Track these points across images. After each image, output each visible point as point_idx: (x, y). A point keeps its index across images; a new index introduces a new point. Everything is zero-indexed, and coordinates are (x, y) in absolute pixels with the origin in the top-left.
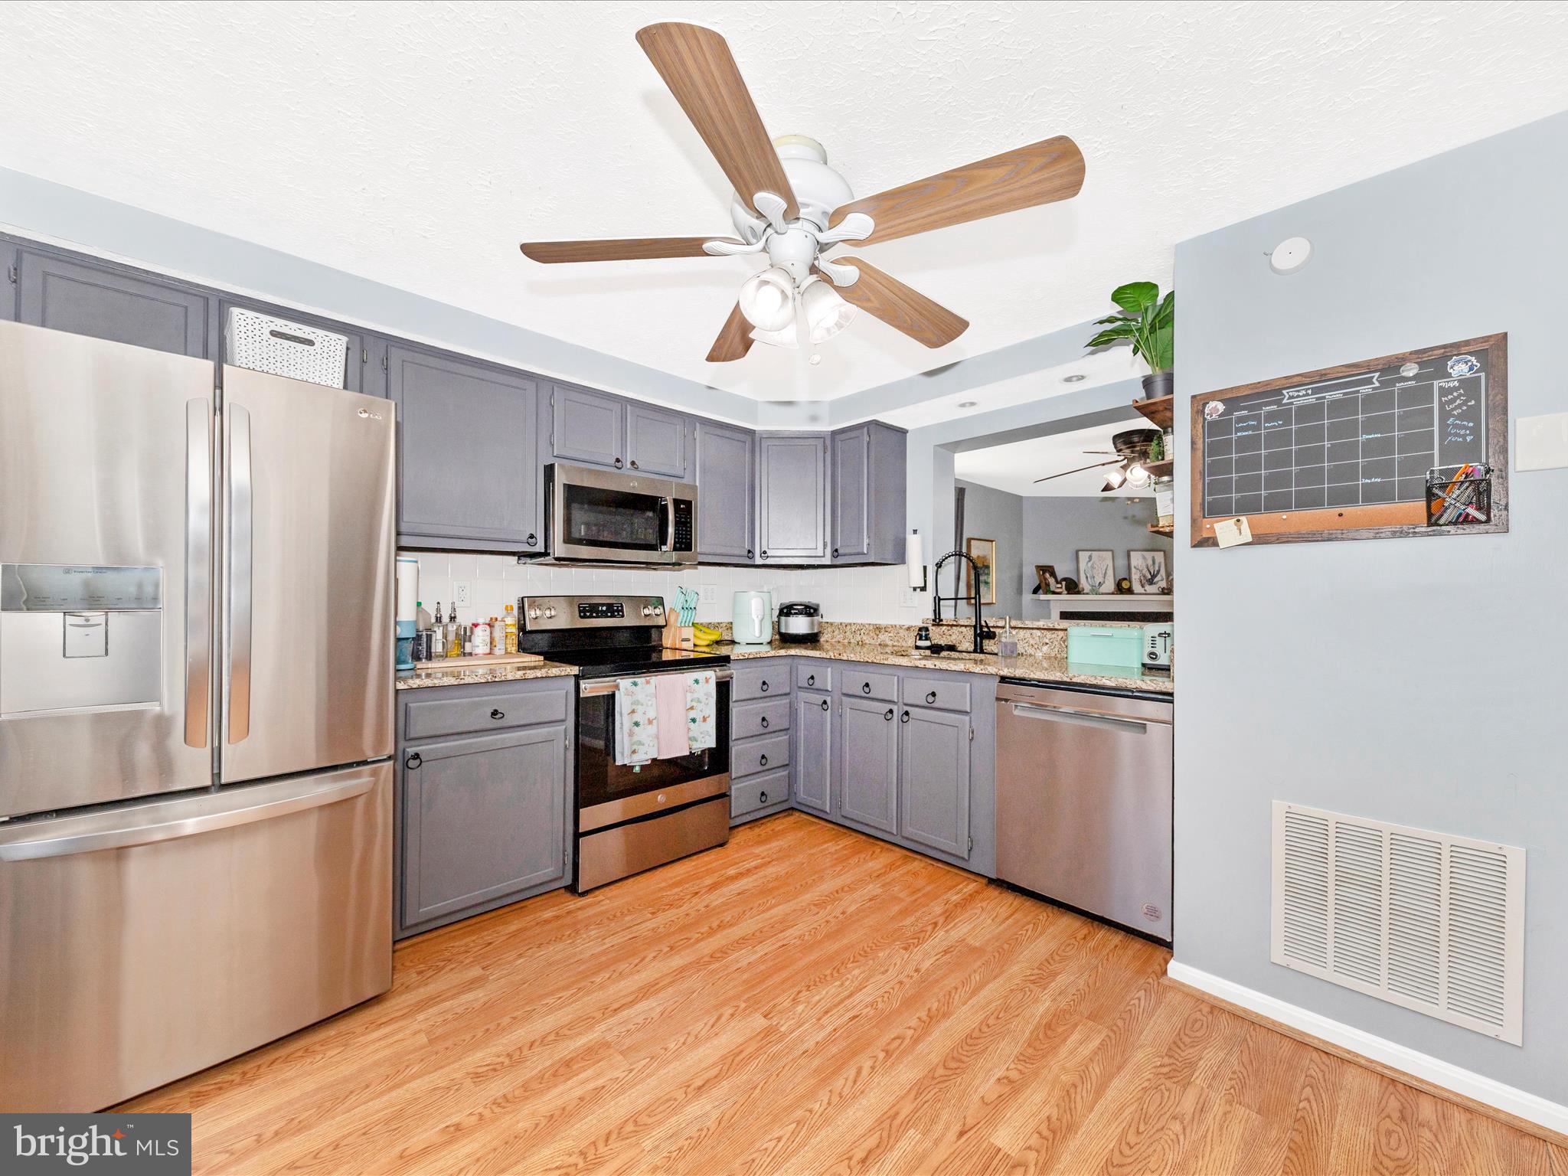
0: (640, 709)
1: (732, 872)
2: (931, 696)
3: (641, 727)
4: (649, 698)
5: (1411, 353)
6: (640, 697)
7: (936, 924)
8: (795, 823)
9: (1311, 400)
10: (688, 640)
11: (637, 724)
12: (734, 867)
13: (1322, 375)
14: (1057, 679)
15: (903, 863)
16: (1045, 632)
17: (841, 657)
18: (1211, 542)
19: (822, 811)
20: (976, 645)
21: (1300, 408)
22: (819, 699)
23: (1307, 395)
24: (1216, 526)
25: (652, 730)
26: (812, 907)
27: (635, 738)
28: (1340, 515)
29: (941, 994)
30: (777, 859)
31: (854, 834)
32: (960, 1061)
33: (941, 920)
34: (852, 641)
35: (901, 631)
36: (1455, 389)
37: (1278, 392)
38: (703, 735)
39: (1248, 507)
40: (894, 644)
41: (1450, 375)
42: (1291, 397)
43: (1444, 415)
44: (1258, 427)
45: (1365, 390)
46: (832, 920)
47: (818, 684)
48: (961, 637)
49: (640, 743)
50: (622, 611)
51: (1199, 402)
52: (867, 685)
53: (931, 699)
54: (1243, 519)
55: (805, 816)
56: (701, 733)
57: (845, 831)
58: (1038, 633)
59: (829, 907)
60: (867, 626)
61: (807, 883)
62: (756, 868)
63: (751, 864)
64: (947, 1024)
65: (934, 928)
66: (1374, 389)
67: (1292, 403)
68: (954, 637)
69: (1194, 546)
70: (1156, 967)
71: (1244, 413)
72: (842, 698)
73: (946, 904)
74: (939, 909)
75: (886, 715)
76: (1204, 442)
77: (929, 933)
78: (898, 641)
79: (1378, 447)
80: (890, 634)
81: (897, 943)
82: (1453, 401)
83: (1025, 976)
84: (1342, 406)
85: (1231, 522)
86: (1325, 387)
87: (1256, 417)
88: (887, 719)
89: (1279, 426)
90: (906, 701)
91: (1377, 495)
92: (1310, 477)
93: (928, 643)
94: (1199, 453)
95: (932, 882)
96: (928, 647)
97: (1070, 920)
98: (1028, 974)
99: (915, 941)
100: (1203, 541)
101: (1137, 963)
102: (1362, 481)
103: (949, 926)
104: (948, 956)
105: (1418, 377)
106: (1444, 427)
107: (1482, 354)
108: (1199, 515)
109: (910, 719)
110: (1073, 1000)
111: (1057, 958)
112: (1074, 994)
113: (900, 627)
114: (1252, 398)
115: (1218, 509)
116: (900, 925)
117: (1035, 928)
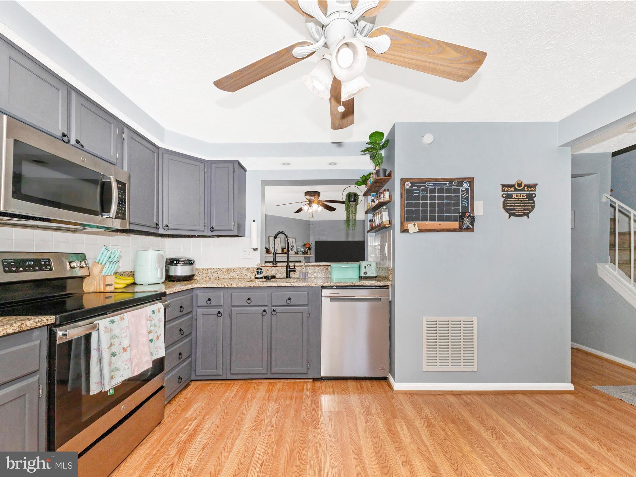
0: (116, 341)
1: (184, 437)
2: (288, 300)
3: (118, 355)
4: (124, 331)
5: (456, 178)
6: (116, 332)
7: (314, 409)
8: (196, 389)
9: (433, 187)
10: (111, 285)
11: (113, 354)
12: (182, 433)
13: (436, 180)
14: (349, 285)
15: (273, 387)
16: (316, 267)
17: (233, 286)
18: (407, 231)
19: (218, 375)
20: (287, 275)
21: (430, 189)
22: (216, 310)
23: (432, 185)
24: (409, 225)
25: (126, 356)
26: (255, 432)
27: (113, 366)
28: (440, 224)
29: (349, 441)
30: (206, 415)
31: (236, 382)
33: (314, 406)
34: (212, 278)
35: (244, 270)
36: (464, 191)
37: (424, 183)
38: (156, 350)
39: (417, 219)
40: (240, 277)
41: (463, 187)
42: (428, 185)
43: (462, 198)
44: (419, 193)
45: (445, 187)
46: (271, 433)
47: (213, 303)
48: (276, 272)
49: (117, 369)
50: (49, 265)
51: (403, 181)
52: (249, 299)
53: (289, 301)
54: (416, 223)
55: (199, 383)
56: (155, 349)
57: (230, 382)
58: (312, 268)
59: (262, 427)
60: (222, 269)
61: (237, 420)
62: (198, 426)
63: (193, 424)
64: (365, 453)
65: (316, 411)
66: (448, 187)
67: (428, 187)
68: (273, 272)
69: (402, 232)
70: (387, 388)
71: (416, 188)
72: (232, 308)
73: (308, 398)
74: (308, 402)
75: (262, 313)
76: (405, 196)
77: (316, 415)
78: (242, 276)
79: (448, 205)
80: (236, 273)
81: (310, 427)
82: (463, 194)
83: (363, 414)
84: (440, 191)
85: (412, 224)
86: (436, 184)
87: (419, 190)
88: (263, 315)
89: (425, 194)
90: (273, 304)
91: (448, 219)
92: (432, 211)
93: (261, 276)
94: (403, 199)
95: (293, 390)
96: (262, 278)
97: (351, 383)
98: (363, 412)
99: (315, 422)
100: (405, 231)
101: (382, 390)
102: (445, 214)
103: (320, 408)
104: (333, 421)
105: (457, 186)
106: (462, 201)
107: (469, 182)
108: (403, 221)
109: (276, 313)
110: (383, 414)
111: (363, 400)
112: (381, 412)
113: (243, 269)
114: (418, 183)
115: (409, 219)
116: (302, 418)
117: (345, 392)
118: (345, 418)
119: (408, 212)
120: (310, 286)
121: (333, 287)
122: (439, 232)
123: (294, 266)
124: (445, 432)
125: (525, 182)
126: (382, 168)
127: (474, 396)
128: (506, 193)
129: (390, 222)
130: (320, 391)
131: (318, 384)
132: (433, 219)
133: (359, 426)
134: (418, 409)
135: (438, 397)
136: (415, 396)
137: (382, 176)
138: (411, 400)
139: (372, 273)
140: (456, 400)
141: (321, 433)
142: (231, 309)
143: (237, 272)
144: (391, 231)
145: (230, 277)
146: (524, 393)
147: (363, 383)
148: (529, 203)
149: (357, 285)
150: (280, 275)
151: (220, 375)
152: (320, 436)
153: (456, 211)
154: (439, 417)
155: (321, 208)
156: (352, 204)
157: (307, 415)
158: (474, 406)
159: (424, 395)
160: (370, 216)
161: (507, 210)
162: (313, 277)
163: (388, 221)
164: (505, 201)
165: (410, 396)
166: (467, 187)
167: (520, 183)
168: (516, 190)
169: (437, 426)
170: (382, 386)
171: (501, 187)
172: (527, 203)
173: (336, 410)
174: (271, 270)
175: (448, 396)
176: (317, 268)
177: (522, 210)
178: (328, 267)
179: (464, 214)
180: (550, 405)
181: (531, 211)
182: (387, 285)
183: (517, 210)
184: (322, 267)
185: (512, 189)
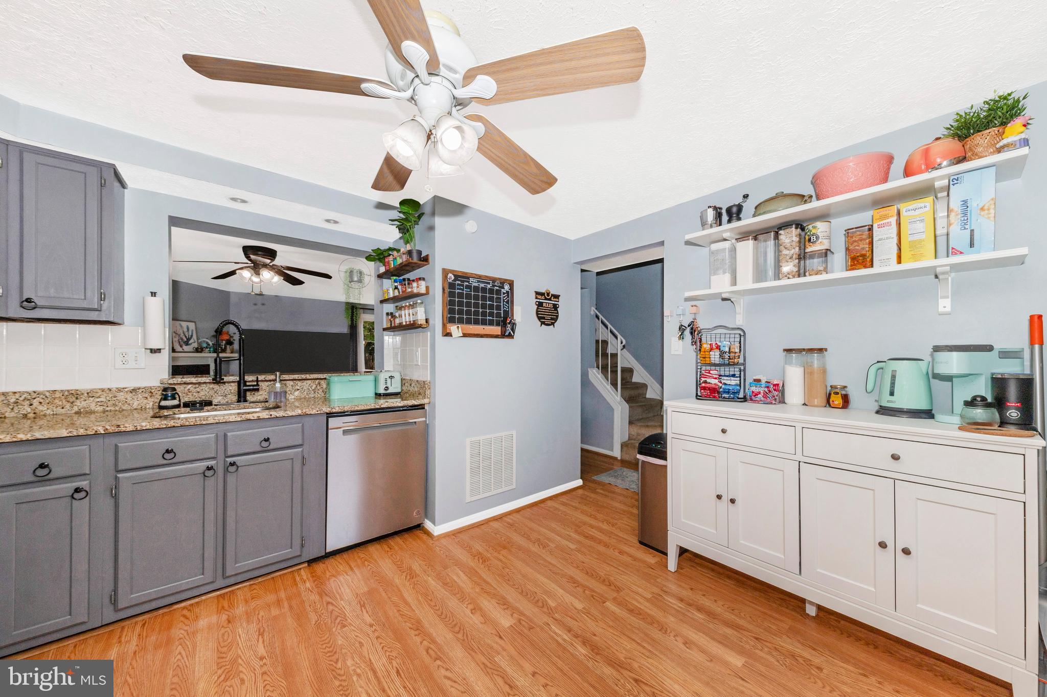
2: (263, 442)
5: (498, 278)
9: (476, 285)
13: (479, 276)
20: (239, 397)
21: (474, 286)
22: (67, 487)
23: (476, 282)
24: (451, 328)
28: (483, 329)
29: (400, 619)
32: (455, 625)
33: (326, 598)
36: (505, 293)
37: (468, 278)
39: (461, 321)
41: (504, 288)
42: (472, 282)
43: (504, 300)
44: (463, 290)
45: (489, 286)
47: (57, 471)
51: (445, 272)
52: (168, 451)
53: (265, 444)
54: (459, 326)
60: (47, 394)
64: (426, 623)
66: (491, 286)
67: (472, 284)
69: (445, 336)
70: (424, 537)
71: (459, 282)
72: (118, 475)
73: (311, 592)
74: (314, 597)
75: (204, 473)
76: (447, 290)
77: (336, 609)
78: (114, 405)
79: (491, 307)
80: (98, 400)
81: (334, 630)
82: (505, 297)
83: (405, 579)
84: (484, 290)
85: (456, 326)
86: (479, 281)
87: (463, 286)
88: (205, 476)
89: (469, 291)
90: (229, 453)
91: (491, 323)
92: (476, 313)
93: (176, 402)
94: (446, 295)
95: (276, 591)
96: (178, 406)
97: (373, 547)
98: (404, 577)
99: (339, 619)
100: (448, 334)
101: (419, 541)
102: (488, 318)
103: (338, 597)
104: (367, 606)
105: (499, 287)
106: (503, 304)
107: (510, 284)
108: (445, 322)
109: (238, 467)
110: (432, 570)
111: (399, 563)
112: (428, 568)
113: (119, 390)
114: (462, 277)
115: (452, 320)
116: (314, 623)
117: (369, 562)
118: (384, 594)
119: (451, 311)
120: (307, 414)
121: (345, 413)
122: (483, 337)
123: (257, 381)
124: (501, 561)
125: (552, 292)
126: (416, 249)
127: (514, 515)
128: (538, 300)
129: (427, 321)
130: (328, 574)
131: (319, 567)
132: (476, 322)
133: (406, 595)
134: (468, 548)
135: (483, 527)
136: (459, 535)
137: (415, 259)
138: (457, 540)
139: (395, 387)
140: (499, 524)
141: (355, 629)
142: (116, 478)
143: (99, 397)
144: (429, 333)
145: (76, 409)
146: (551, 498)
147: (391, 542)
148: (554, 313)
149: (384, 407)
150: (220, 398)
151: (84, 623)
152: (355, 633)
153: (498, 315)
154: (491, 549)
155: (277, 279)
156: (354, 285)
157: (320, 616)
158: (517, 525)
159: (468, 531)
160: (390, 307)
161: (539, 318)
162: (293, 397)
163: (425, 321)
164: (538, 308)
165: (454, 537)
166: (508, 290)
167: (548, 292)
168: (546, 299)
169: (492, 558)
170: (417, 536)
171: (534, 294)
172: (553, 313)
173: (366, 589)
174: (198, 390)
175: (491, 524)
176: (299, 383)
177: (549, 320)
178: (321, 381)
179: (505, 318)
180: (571, 503)
181: (556, 321)
182: (423, 403)
183: (546, 319)
184: (309, 382)
185: (542, 298)
